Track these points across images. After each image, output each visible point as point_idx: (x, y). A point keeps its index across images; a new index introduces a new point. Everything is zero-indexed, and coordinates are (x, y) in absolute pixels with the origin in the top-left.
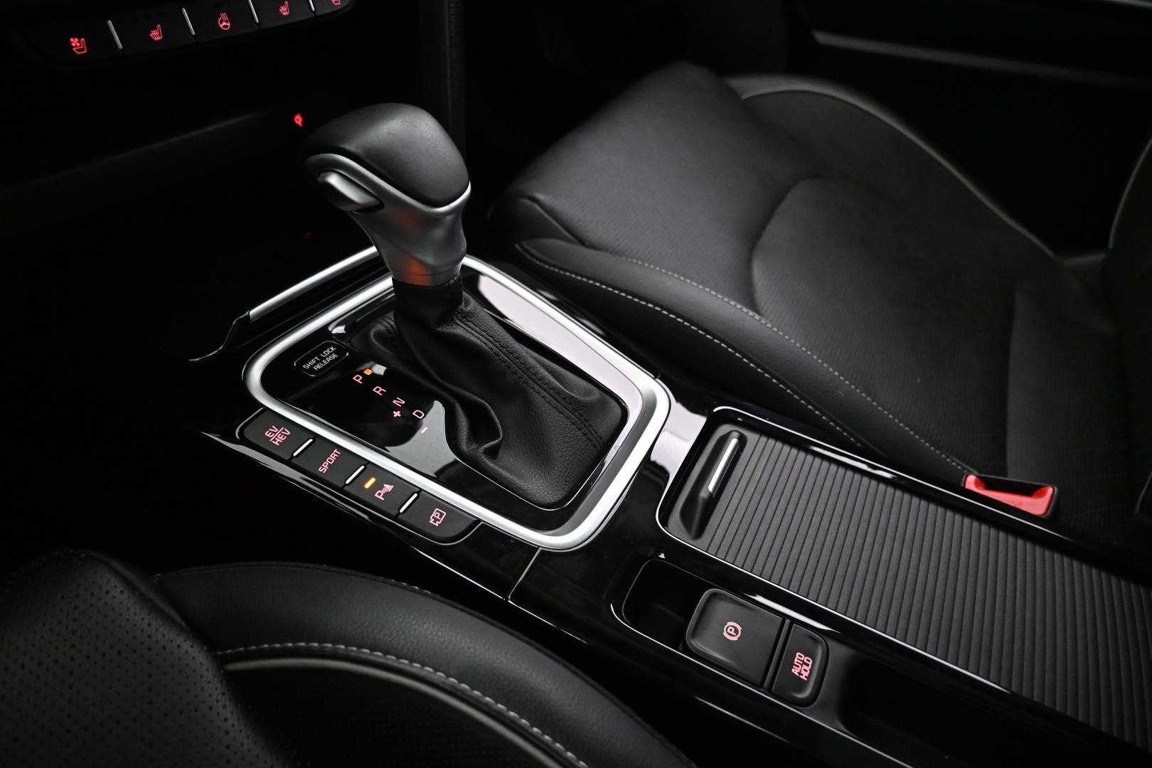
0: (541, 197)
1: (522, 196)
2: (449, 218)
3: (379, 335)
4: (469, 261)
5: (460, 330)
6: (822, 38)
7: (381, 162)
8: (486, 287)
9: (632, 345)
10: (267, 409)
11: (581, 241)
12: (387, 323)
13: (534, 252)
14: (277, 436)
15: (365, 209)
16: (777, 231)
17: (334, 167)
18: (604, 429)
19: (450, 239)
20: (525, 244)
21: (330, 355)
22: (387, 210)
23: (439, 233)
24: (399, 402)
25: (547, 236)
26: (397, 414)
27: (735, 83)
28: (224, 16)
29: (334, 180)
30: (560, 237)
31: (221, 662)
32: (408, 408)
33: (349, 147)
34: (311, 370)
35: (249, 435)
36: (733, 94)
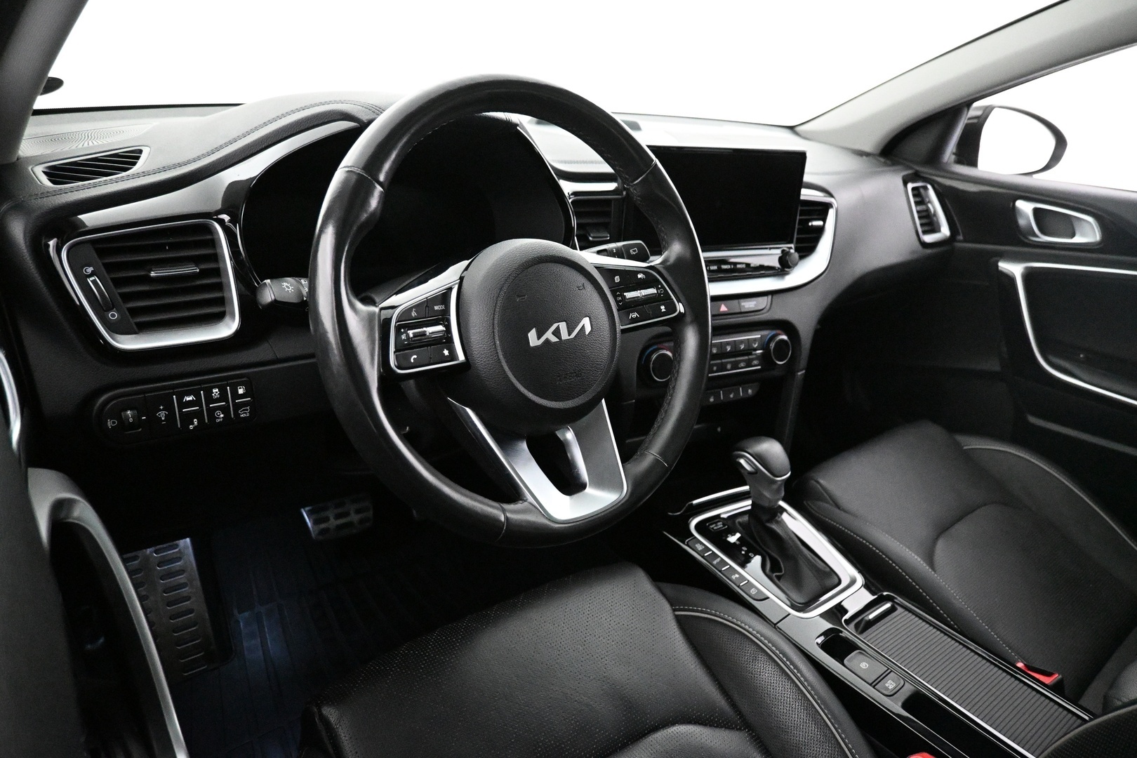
0: (822, 481)
1: (812, 479)
2: (779, 483)
3: (739, 523)
4: (782, 503)
5: (774, 527)
6: (1033, 420)
7: (760, 458)
8: (785, 516)
9: (853, 559)
10: (695, 537)
11: (838, 506)
12: (746, 518)
13: (813, 506)
14: (700, 547)
15: (750, 473)
16: (961, 529)
17: (743, 457)
18: (829, 583)
19: (778, 490)
20: (809, 502)
21: (720, 525)
22: (758, 475)
23: (775, 487)
24: (744, 548)
25: (822, 501)
26: (743, 552)
27: (961, 439)
28: (712, 397)
29: (742, 461)
30: (828, 503)
31: (674, 610)
32: (747, 552)
33: (750, 451)
34: (713, 528)
35: (690, 544)
36: (958, 446)
